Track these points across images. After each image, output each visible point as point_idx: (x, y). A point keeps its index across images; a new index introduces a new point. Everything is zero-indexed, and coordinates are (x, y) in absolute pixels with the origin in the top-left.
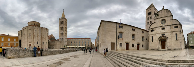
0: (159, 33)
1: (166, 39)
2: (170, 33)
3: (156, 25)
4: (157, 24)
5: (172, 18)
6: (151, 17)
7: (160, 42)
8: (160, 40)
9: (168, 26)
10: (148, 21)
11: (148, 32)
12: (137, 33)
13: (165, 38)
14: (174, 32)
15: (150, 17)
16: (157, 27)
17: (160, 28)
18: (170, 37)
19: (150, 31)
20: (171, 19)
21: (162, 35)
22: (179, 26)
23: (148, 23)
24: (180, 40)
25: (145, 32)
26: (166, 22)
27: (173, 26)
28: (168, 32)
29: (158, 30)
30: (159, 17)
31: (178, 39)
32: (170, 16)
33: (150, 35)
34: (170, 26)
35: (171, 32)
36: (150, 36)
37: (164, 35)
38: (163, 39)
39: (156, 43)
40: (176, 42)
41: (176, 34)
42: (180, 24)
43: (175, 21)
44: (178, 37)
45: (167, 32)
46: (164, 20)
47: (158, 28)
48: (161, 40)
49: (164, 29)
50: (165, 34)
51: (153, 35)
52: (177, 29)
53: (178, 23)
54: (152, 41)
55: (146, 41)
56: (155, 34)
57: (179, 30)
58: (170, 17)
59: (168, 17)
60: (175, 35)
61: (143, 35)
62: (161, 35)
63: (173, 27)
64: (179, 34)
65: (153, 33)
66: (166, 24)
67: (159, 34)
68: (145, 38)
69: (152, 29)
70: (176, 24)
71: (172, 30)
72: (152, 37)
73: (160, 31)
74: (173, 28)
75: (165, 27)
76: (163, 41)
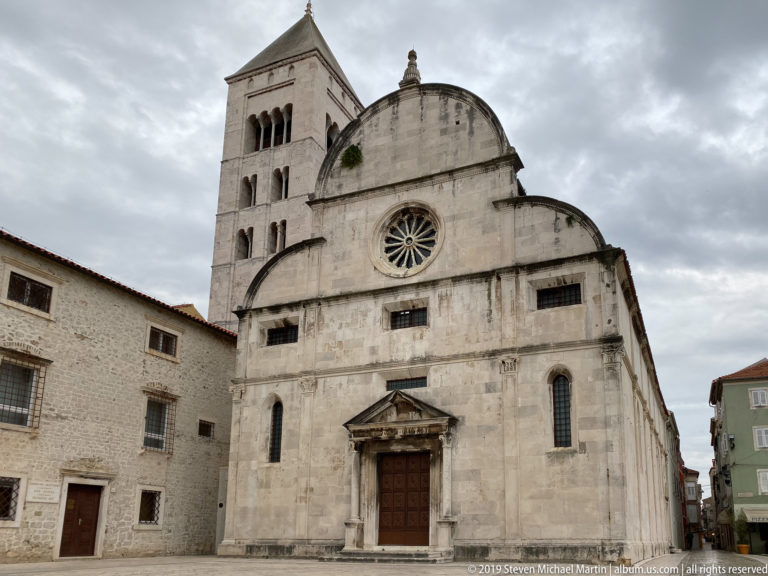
0: (359, 368)
1: (433, 436)
2: (483, 371)
3: (328, 267)
4: (343, 257)
5: (507, 190)
6: (281, 179)
7: (360, 464)
8: (360, 448)
9: (463, 289)
10: (247, 219)
11: (230, 340)
12: (77, 345)
13: (422, 423)
14: (529, 349)
15: (270, 171)
16: (337, 298)
17: (375, 309)
18: (489, 418)
19: (251, 335)
20: (496, 204)
21: (390, 384)
22: (592, 277)
23: (245, 239)
24: (608, 446)
25: (188, 342)
26: (439, 238)
27: (524, 279)
28: (456, 357)
29: (346, 334)
30: (370, 173)
31: (578, 434)
32: (487, 166)
33: (255, 381)
34: (480, 288)
35: (493, 354)
36: (248, 397)
37: (411, 392)
38: (405, 439)
39: (314, 482)
40: (557, 467)
41: (560, 381)
42: (610, 257)
43: (550, 214)
44: (578, 409)
45: (446, 352)
46: (418, 218)
47: (355, 305)
48: (374, 452)
49: (411, 317)
50: (422, 381)
51: (283, 390)
52: (564, 320)
53: (577, 241)
54: (275, 456)
55: (204, 446)
56: (311, 378)
57: (596, 334)
58: (492, 175)
59: (461, 182)
60: (545, 391)
61: (162, 373)
62: (380, 391)
63: (524, 290)
64: (597, 375)
65: (287, 356)
66: (437, 265)
67: (357, 378)
68: (183, 419)
69: (275, 309)
70: (554, 256)
71: (509, 332)
72: (278, 407)
73: (368, 344)
74: (516, 309)
75: (431, 297)
76: (404, 454)
